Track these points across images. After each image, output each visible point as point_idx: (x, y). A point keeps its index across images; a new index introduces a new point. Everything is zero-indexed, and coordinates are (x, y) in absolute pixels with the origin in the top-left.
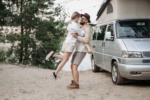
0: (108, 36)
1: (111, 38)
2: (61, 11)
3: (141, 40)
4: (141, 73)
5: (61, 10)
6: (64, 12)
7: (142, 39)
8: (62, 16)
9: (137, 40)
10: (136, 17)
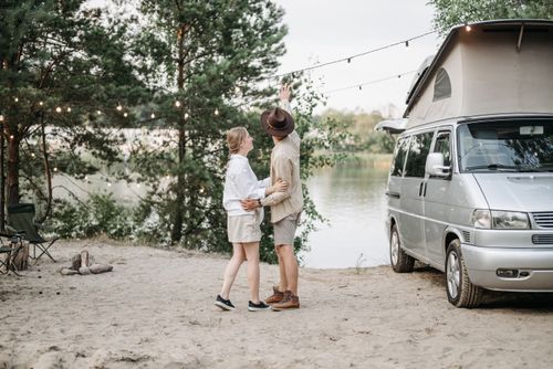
0: (435, 167)
1: (445, 171)
2: (300, 88)
3: (528, 178)
4: (527, 274)
5: (300, 84)
6: (311, 90)
7: (531, 175)
8: (304, 103)
9: (518, 178)
10: (519, 110)
